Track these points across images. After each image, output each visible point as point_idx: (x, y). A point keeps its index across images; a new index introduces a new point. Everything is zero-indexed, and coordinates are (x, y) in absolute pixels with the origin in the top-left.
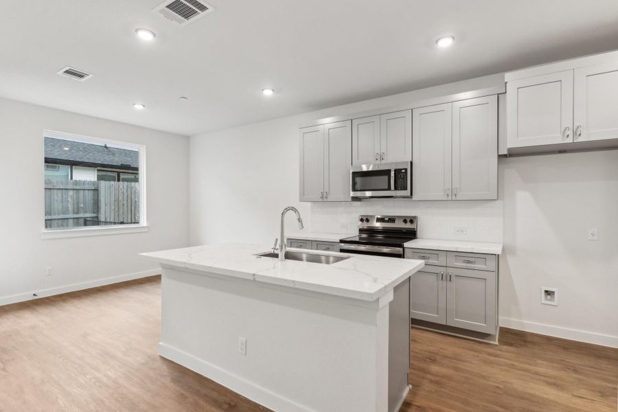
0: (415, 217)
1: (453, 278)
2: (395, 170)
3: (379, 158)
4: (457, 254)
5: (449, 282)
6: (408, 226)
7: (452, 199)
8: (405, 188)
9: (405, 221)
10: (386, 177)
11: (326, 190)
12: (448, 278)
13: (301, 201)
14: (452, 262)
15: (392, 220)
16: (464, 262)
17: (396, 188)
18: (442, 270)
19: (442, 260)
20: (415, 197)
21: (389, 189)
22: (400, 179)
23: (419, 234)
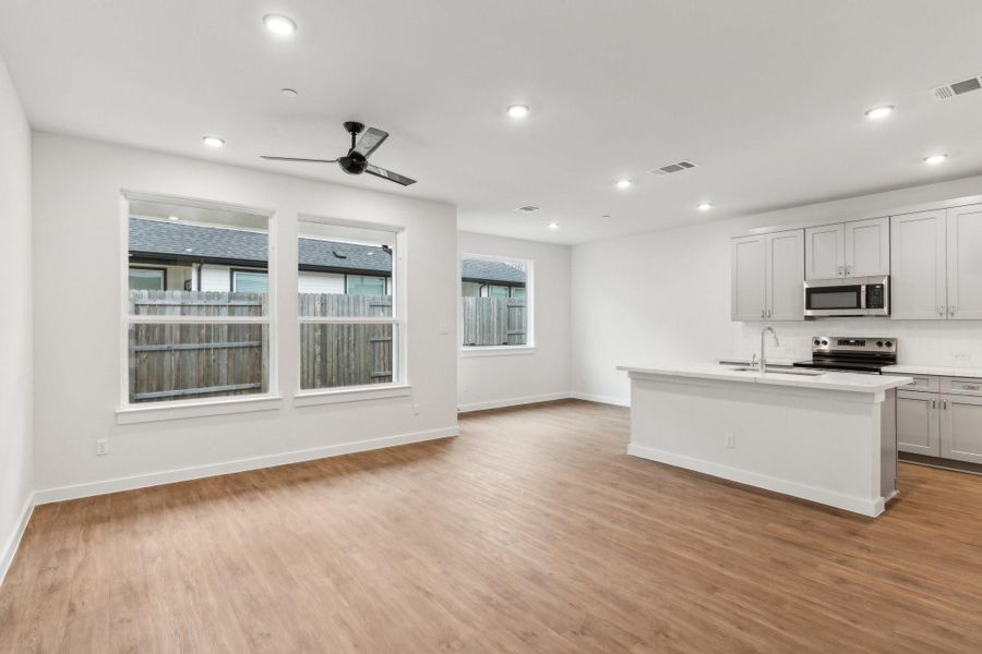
0: (894, 340)
1: (949, 406)
2: (867, 286)
3: (843, 272)
4: (954, 379)
5: (943, 410)
6: (884, 349)
7: (947, 318)
8: (881, 306)
9: (880, 344)
10: (855, 294)
11: (769, 308)
12: (942, 406)
13: (733, 320)
14: (946, 387)
15: (860, 342)
16: (964, 387)
17: (868, 306)
18: (934, 397)
19: (933, 386)
20: (893, 316)
21: (859, 306)
22: (875, 296)
23: (899, 359)
